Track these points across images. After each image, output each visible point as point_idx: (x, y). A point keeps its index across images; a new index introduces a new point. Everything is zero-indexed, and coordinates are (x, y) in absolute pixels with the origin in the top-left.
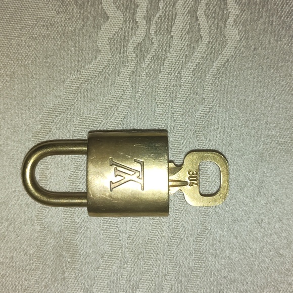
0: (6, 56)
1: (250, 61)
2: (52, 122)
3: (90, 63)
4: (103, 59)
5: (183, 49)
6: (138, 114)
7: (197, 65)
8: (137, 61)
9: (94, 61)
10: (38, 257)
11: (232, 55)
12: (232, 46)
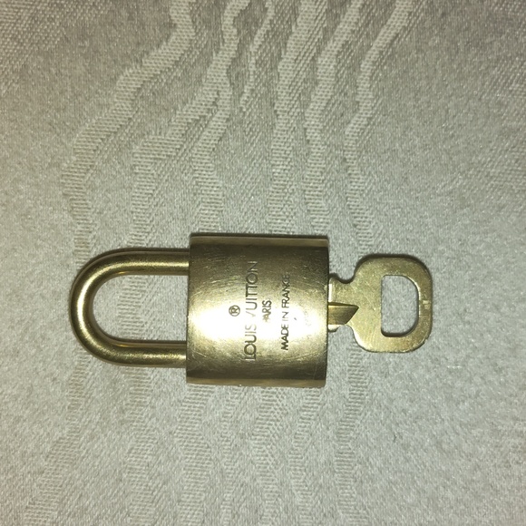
0: (11, 39)
1: (436, 35)
2: (94, 151)
3: (158, 46)
4: (181, 39)
5: (319, 18)
6: (245, 131)
7: (343, 45)
8: (240, 40)
9: (165, 43)
10: (76, 385)
11: (404, 27)
12: (403, 11)
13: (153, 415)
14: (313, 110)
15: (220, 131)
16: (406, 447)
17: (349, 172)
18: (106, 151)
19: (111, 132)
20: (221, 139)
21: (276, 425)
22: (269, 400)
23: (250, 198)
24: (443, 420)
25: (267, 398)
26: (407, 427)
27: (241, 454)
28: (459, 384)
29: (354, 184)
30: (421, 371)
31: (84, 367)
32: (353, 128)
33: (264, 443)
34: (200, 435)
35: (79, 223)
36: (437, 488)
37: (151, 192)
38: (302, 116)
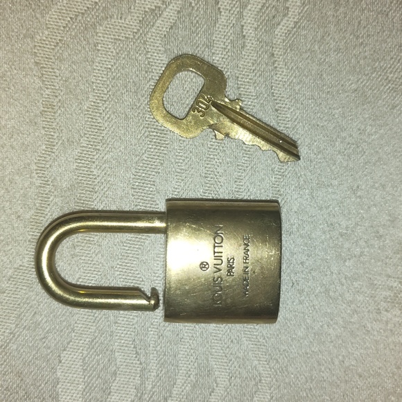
2: (64, 27)
6: (192, 23)
10: (36, 223)
13: (99, 252)
14: (250, 10)
15: (171, 20)
16: (301, 292)
17: (275, 65)
18: (74, 29)
19: (79, 12)
20: (172, 27)
23: (192, 79)
24: (332, 273)
26: (304, 276)
28: (347, 245)
29: (278, 76)
30: (319, 233)
32: (281, 29)
34: (137, 270)
35: (47, 88)
36: (322, 326)
37: (110, 67)
38: (241, 15)
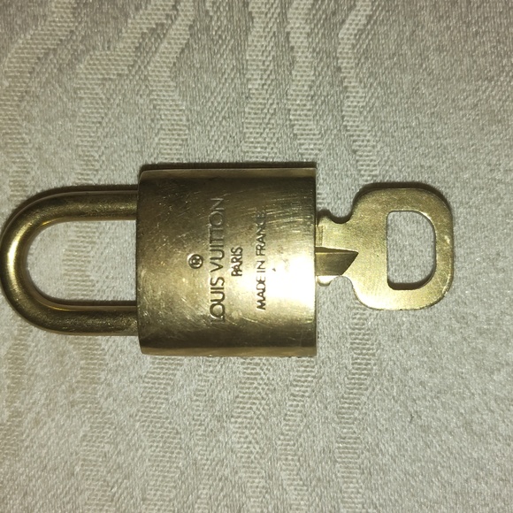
6: (212, 40)
10: (16, 359)
13: (110, 395)
14: (297, 9)
16: (425, 429)
17: (345, 84)
18: (44, 74)
19: (49, 50)
20: (183, 51)
21: (260, 404)
22: (252, 373)
23: (220, 123)
24: (473, 394)
25: (249, 371)
26: (427, 404)
27: (218, 441)
28: (491, 348)
29: (351, 99)
30: (444, 333)
31: (26, 338)
32: (348, 29)
33: (246, 427)
34: (167, 418)
35: (14, 163)
36: (467, 481)
37: (100, 120)
